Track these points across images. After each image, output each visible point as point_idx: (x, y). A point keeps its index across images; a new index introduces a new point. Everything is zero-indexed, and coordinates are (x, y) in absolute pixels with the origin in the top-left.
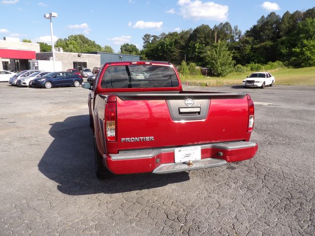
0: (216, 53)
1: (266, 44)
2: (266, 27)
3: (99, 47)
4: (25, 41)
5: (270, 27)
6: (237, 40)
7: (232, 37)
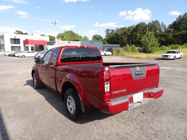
0: (148, 39)
1: (183, 33)
2: (182, 22)
3: (81, 37)
4: (42, 35)
5: (185, 22)
6: (163, 31)
7: (160, 29)
